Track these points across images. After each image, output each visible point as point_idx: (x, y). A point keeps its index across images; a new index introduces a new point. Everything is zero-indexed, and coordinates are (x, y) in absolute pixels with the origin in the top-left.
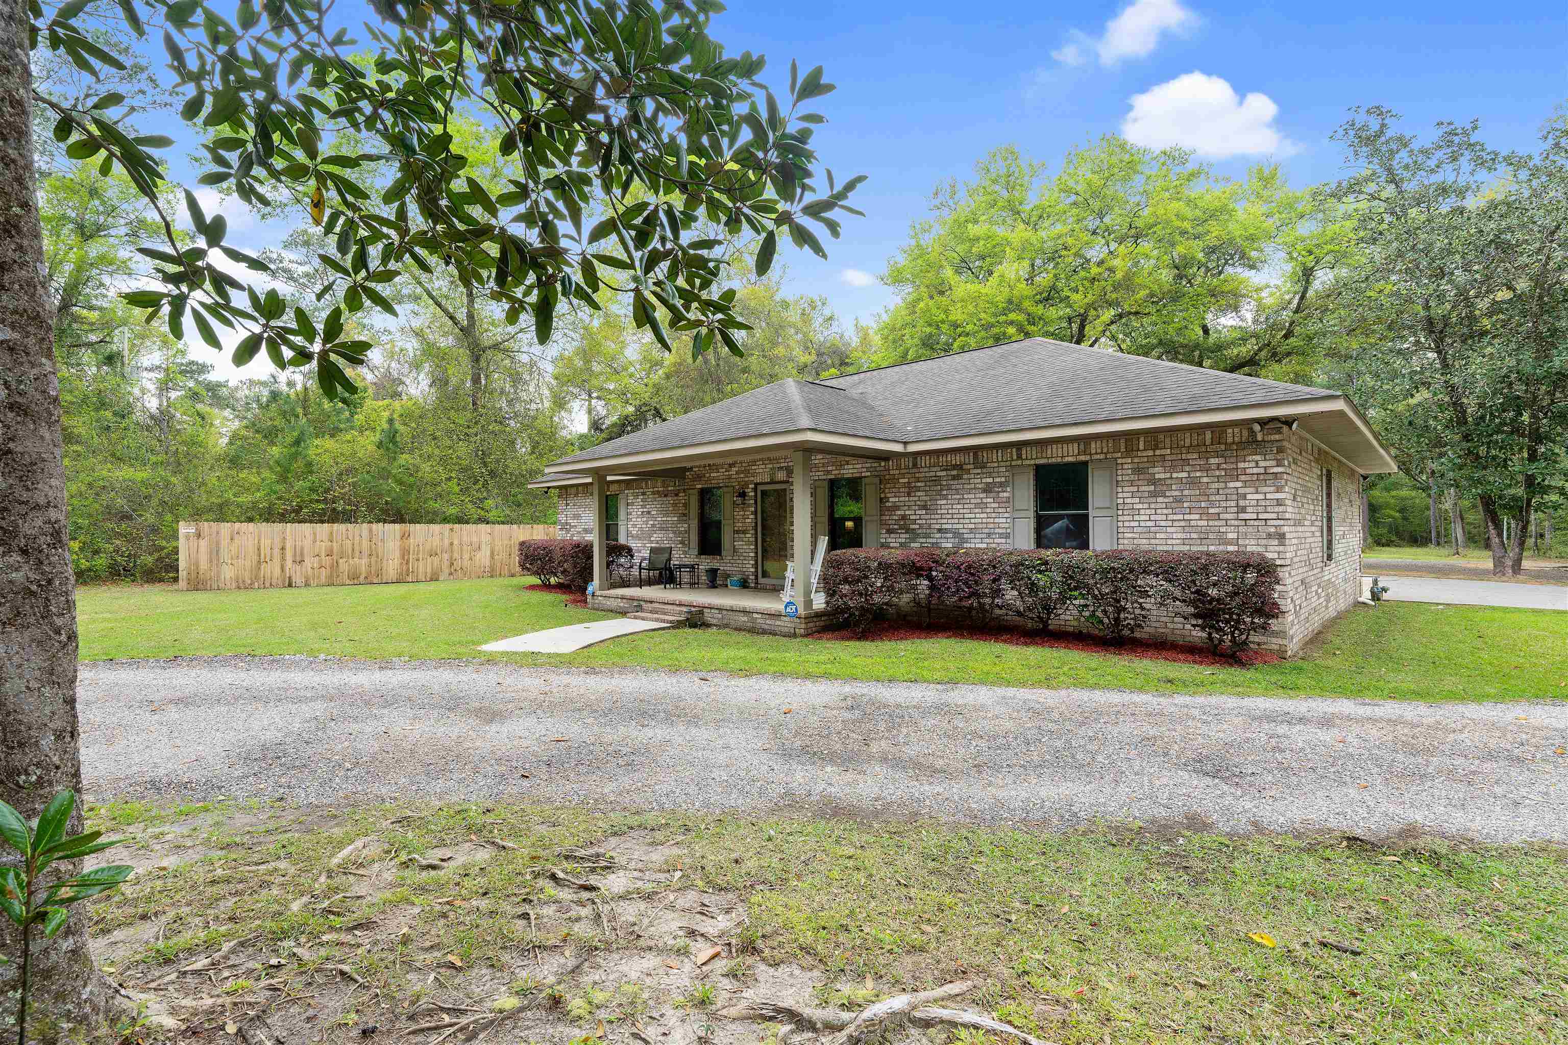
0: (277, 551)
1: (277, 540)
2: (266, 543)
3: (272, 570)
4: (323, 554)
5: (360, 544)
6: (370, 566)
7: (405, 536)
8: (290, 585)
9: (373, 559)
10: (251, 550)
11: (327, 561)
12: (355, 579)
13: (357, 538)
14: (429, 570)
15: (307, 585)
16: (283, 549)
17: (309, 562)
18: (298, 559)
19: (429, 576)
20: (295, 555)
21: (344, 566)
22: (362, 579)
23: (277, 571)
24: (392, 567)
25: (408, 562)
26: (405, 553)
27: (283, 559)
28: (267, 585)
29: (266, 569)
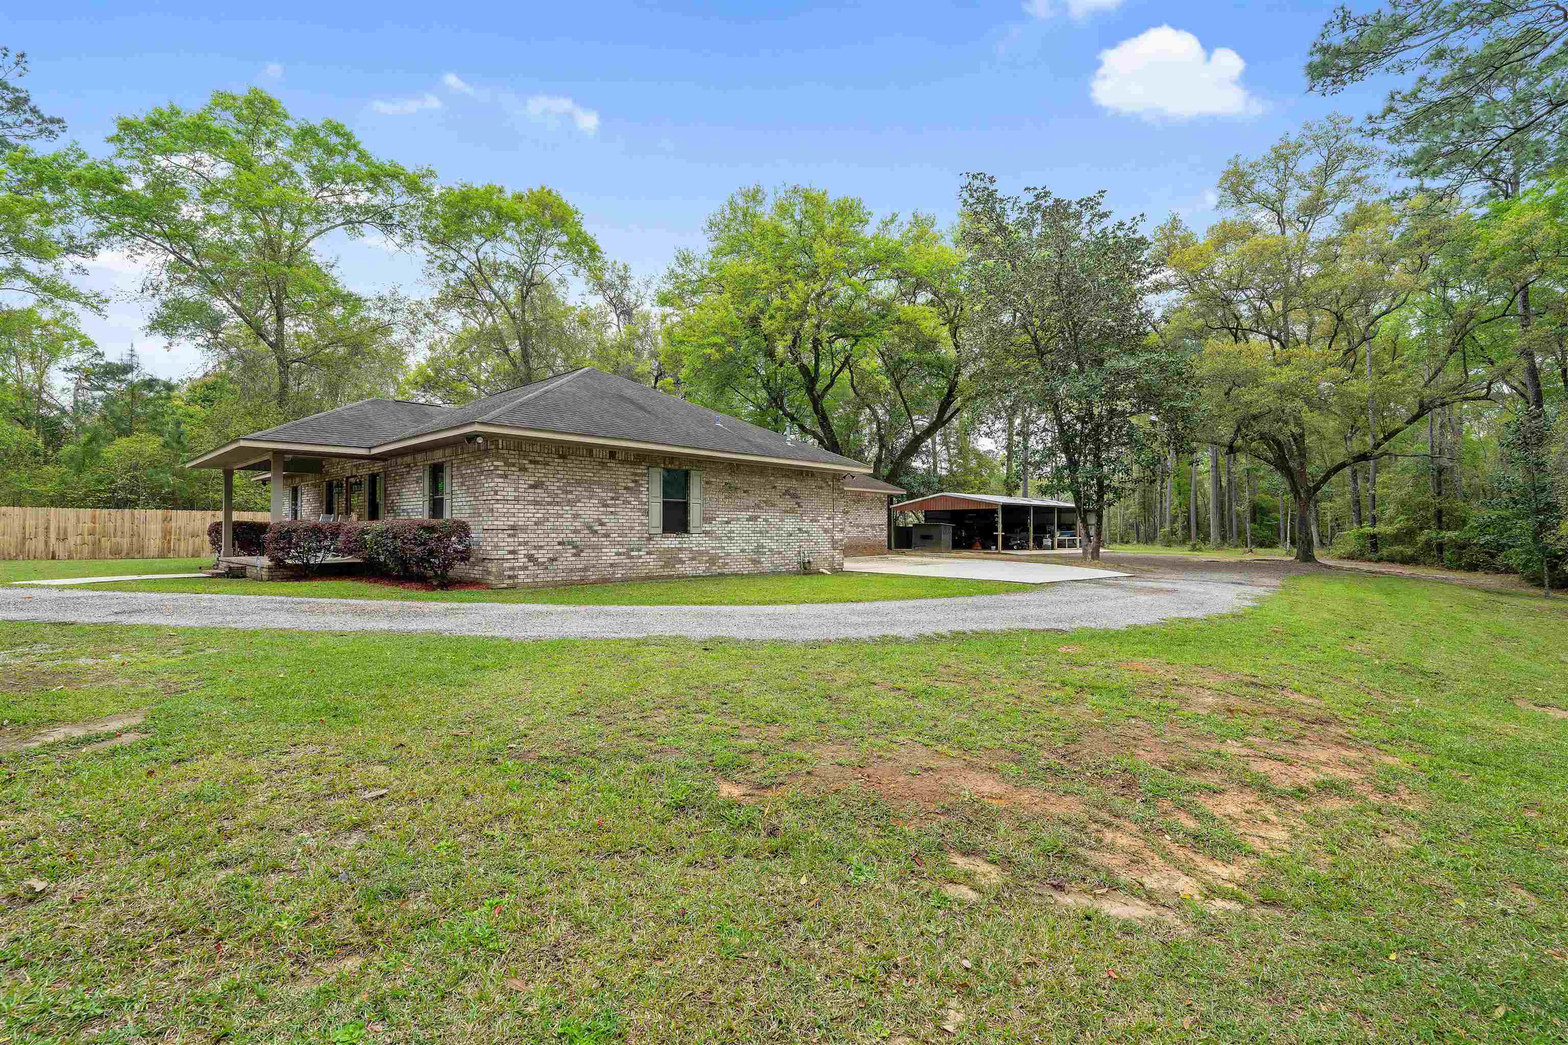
0: (41, 530)
1: (42, 522)
2: (30, 523)
3: (38, 545)
4: (86, 533)
5: (122, 525)
6: (132, 544)
7: (166, 520)
8: (53, 558)
9: (135, 539)
10: (17, 529)
11: (87, 538)
12: (116, 553)
13: (119, 522)
14: (190, 548)
15: (70, 557)
16: (47, 528)
17: (72, 540)
18: (61, 537)
19: (190, 552)
20: (59, 534)
21: (106, 543)
22: (124, 554)
23: (41, 546)
24: (154, 544)
25: (169, 541)
26: (166, 533)
27: (47, 535)
28: (31, 557)
29: (30, 545)
